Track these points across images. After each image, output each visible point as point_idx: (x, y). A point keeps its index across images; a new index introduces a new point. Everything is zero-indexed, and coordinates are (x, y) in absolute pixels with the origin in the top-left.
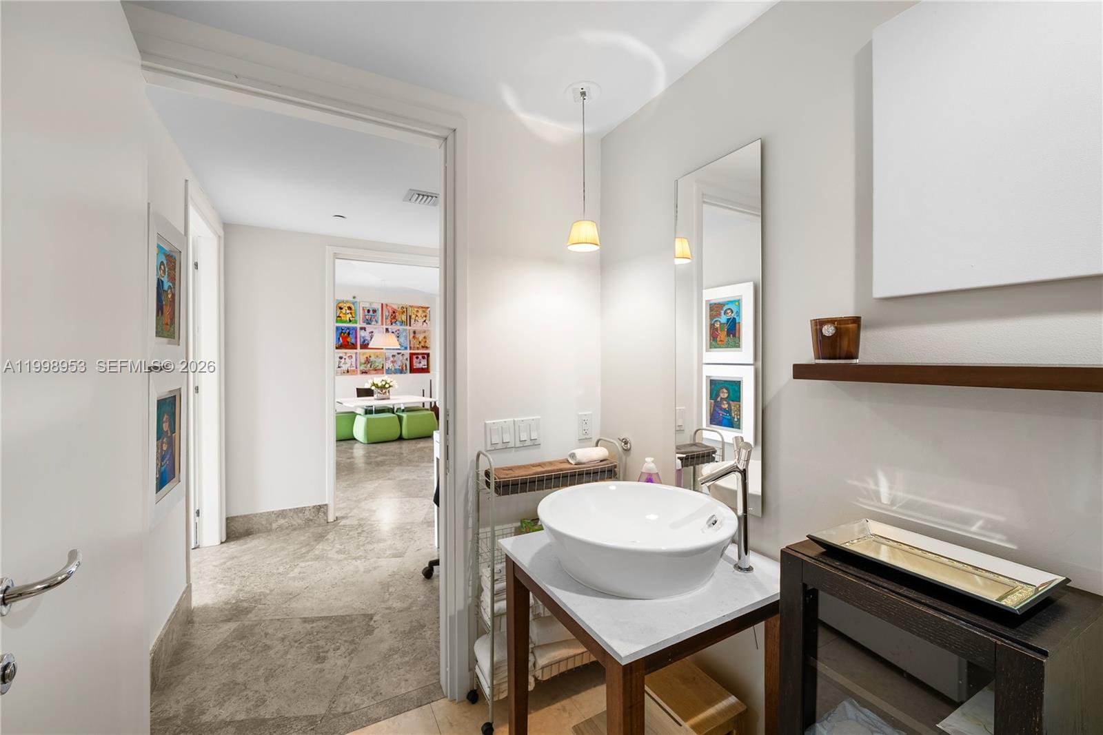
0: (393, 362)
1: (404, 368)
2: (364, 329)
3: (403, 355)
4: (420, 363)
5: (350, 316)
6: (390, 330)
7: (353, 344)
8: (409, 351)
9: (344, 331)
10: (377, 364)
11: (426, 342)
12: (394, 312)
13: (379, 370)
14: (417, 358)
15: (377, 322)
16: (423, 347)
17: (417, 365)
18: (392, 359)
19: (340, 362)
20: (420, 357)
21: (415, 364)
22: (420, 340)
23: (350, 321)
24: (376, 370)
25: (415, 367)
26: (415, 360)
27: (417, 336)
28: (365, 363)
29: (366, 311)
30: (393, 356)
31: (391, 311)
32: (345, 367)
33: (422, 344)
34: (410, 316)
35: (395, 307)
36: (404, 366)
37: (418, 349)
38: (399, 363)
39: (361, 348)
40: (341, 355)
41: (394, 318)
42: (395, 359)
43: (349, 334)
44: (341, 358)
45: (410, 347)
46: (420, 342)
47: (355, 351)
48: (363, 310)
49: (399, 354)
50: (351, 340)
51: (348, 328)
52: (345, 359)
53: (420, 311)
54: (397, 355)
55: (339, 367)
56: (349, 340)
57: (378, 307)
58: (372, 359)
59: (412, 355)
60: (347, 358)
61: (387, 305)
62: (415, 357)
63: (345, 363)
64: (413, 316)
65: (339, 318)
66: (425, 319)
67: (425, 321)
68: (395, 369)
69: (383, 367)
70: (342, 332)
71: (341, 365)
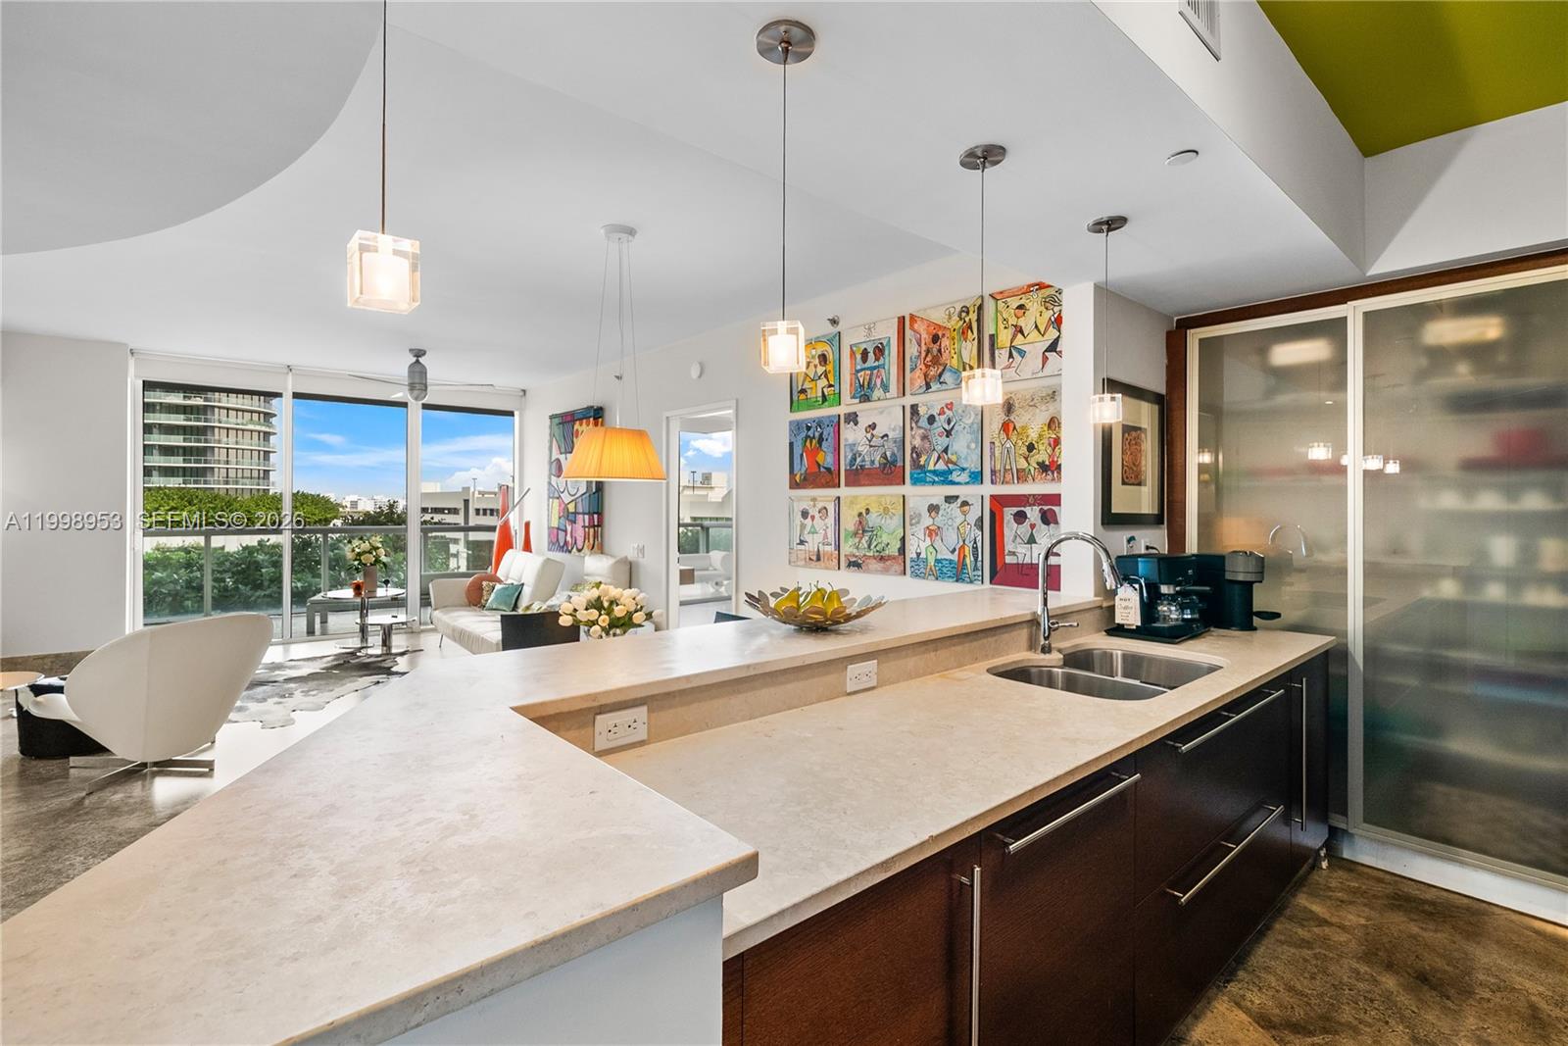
0: (932, 532)
1: (970, 559)
2: (852, 418)
3: (965, 503)
4: (1032, 540)
5: (823, 382)
6: (922, 410)
7: (828, 470)
8: (988, 489)
9: (810, 433)
10: (885, 539)
11: (1057, 442)
12: (935, 339)
13: (890, 558)
14: (1020, 517)
15: (885, 388)
16: (1044, 468)
17: (1018, 551)
18: (927, 521)
19: (803, 526)
20: (1033, 513)
21: (1009, 546)
22: (1033, 435)
23: (824, 398)
24: (882, 559)
25: (1009, 560)
26: (1010, 528)
27: (1020, 419)
28: (855, 534)
29: (859, 357)
30: (933, 509)
31: (926, 337)
32: (813, 543)
33: (1042, 455)
34: (992, 337)
35: (938, 317)
36: (968, 551)
37: (1022, 476)
38: (952, 538)
39: (846, 485)
40: (804, 505)
41: (936, 361)
42: (940, 520)
43: (821, 440)
44: (805, 514)
45: (993, 472)
46: (1031, 448)
47: (833, 492)
48: (853, 354)
49: (949, 499)
50: (826, 459)
51: (819, 423)
52: (813, 518)
53: (1034, 305)
54: (944, 506)
55: (802, 542)
56: (820, 458)
57: (888, 332)
58: (873, 520)
59: (999, 502)
60: (817, 516)
61: (912, 317)
62: (1009, 513)
63: (813, 532)
64: (1004, 337)
65: (802, 396)
66: (1052, 334)
67: (1053, 347)
68: (938, 561)
69: (902, 550)
70: (807, 437)
71: (807, 537)
